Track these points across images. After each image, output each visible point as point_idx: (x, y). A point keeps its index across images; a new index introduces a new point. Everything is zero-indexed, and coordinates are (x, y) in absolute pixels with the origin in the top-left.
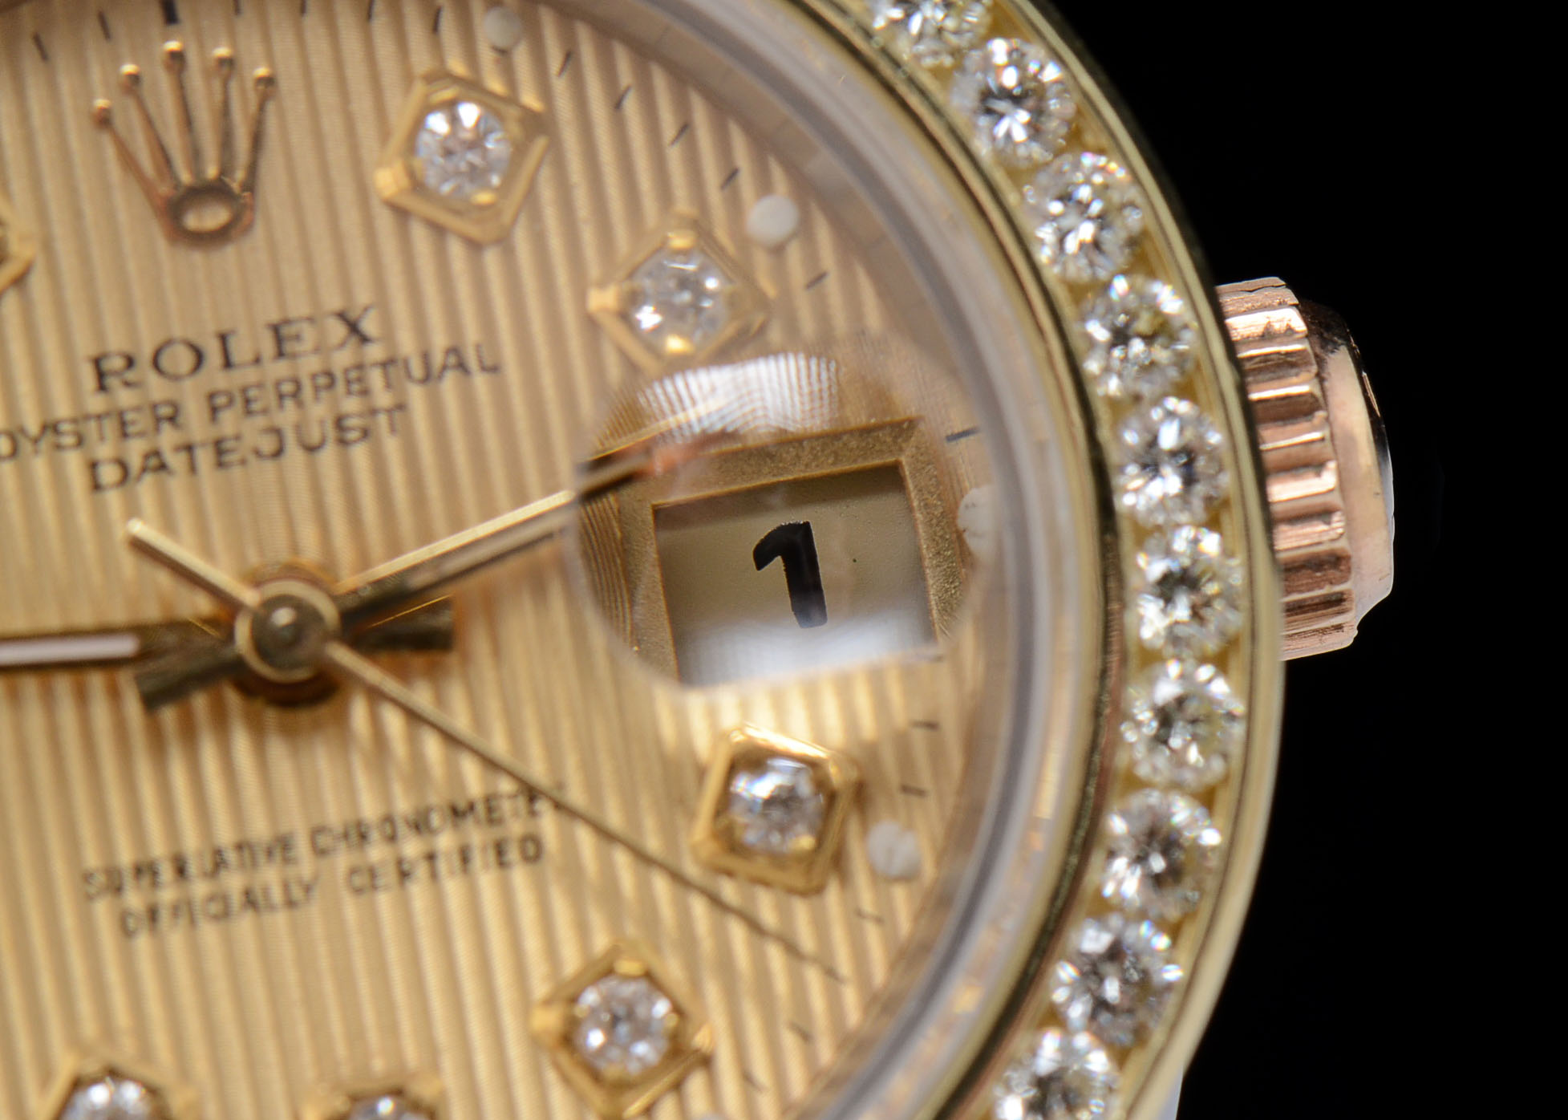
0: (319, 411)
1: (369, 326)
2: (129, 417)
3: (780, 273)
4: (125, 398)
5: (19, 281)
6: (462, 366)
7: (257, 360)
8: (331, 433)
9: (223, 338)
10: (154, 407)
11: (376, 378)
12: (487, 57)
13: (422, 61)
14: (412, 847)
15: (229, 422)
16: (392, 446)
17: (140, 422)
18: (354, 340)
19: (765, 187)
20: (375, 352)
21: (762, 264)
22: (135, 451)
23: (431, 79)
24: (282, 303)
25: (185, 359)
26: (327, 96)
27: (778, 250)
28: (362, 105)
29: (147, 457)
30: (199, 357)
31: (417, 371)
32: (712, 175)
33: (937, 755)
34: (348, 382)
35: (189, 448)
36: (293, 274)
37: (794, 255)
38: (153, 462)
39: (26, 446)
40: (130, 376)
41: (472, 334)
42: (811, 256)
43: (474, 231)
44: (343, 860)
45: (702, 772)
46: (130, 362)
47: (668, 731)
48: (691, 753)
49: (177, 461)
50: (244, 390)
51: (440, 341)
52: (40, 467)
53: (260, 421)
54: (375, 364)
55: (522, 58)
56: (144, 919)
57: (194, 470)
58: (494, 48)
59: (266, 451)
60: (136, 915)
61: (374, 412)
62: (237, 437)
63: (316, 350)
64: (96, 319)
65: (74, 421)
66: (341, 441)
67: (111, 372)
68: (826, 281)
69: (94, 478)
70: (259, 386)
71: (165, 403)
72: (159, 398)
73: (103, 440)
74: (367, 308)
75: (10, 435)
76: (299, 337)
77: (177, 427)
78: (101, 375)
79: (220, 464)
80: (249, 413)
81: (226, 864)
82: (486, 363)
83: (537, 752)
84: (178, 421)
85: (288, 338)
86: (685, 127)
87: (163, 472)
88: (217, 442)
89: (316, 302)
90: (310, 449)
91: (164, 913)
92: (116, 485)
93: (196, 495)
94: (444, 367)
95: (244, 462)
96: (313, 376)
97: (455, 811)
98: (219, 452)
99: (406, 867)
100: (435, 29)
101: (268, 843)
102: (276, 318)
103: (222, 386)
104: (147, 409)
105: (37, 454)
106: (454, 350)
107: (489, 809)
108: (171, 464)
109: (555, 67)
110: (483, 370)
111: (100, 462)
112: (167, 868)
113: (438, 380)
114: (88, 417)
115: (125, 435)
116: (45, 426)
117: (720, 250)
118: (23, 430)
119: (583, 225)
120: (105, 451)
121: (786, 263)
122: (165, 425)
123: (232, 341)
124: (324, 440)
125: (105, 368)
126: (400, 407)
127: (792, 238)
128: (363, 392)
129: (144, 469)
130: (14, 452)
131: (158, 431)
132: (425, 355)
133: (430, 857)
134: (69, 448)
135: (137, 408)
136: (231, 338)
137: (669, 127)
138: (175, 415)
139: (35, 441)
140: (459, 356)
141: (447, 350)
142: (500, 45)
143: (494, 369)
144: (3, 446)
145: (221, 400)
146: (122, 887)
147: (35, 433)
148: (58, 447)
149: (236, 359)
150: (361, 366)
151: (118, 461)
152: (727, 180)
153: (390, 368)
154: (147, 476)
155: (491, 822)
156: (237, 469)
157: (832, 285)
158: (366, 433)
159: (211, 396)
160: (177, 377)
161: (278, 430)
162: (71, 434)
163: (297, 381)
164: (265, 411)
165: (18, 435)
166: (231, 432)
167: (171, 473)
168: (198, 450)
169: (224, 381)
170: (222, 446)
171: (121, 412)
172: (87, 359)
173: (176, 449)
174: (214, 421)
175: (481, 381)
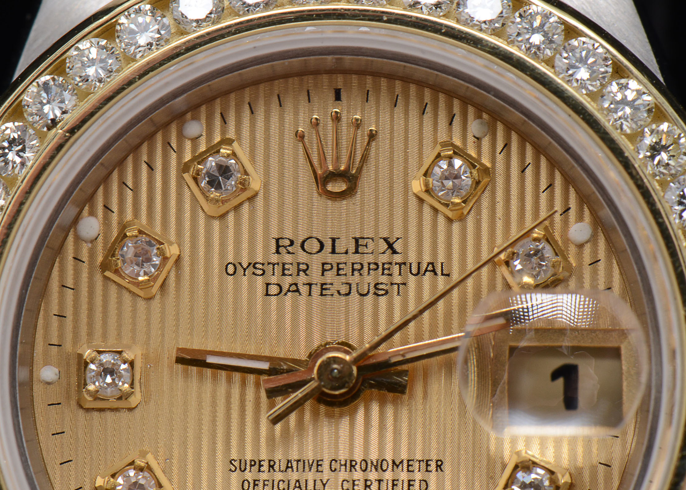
0: (369, 279)
1: (397, 246)
2: (287, 266)
3: (579, 256)
4: (288, 258)
5: (251, 199)
6: (434, 271)
7: (346, 253)
8: (372, 290)
9: (334, 240)
10: (299, 264)
11: (396, 269)
12: (470, 140)
13: (442, 136)
14: (373, 475)
15: (330, 276)
16: (397, 300)
17: (292, 270)
18: (389, 251)
19: (580, 218)
20: (398, 258)
21: (572, 250)
22: (288, 280)
23: (444, 145)
24: (362, 230)
25: (316, 246)
26: (399, 145)
27: (581, 246)
28: (413, 149)
29: (291, 285)
30: (322, 246)
31: (414, 271)
32: (558, 209)
33: (608, 479)
34: (384, 269)
35: (310, 285)
36: (369, 218)
37: (587, 249)
38: (293, 288)
39: (240, 271)
40: (290, 249)
41: (441, 258)
42: (595, 252)
43: (450, 214)
44: (343, 475)
45: (504, 466)
46: (292, 243)
47: (493, 448)
48: (502, 458)
49: (304, 290)
50: (338, 264)
51: (426, 259)
52: (244, 280)
53: (343, 279)
54: (396, 264)
55: (486, 143)
56: (252, 485)
57: (310, 295)
58: (474, 136)
59: (342, 292)
60: (249, 482)
61: (392, 284)
62: (332, 284)
63: (372, 253)
64: (281, 222)
65: (263, 264)
66: (375, 294)
67: (283, 246)
68: (599, 263)
69: (267, 291)
70: (345, 263)
71: (303, 264)
72: (301, 261)
73: (273, 275)
74: (398, 239)
75: (234, 265)
76: (366, 246)
77: (306, 275)
78: (278, 246)
79: (322, 295)
80: (338, 275)
81: (292, 467)
82: (444, 272)
83: (434, 445)
84: (307, 272)
85: (361, 245)
86: (550, 186)
87: (297, 294)
88: (322, 285)
89: (377, 232)
90: (361, 295)
91: (261, 484)
92: (275, 295)
93: (309, 306)
94: (426, 270)
95: (332, 295)
96: (369, 264)
97: (394, 462)
98: (322, 289)
99: (369, 483)
100: (451, 124)
101: (311, 462)
102: (358, 236)
103: (329, 261)
104: (295, 265)
105: (244, 275)
106: (432, 264)
107: (409, 466)
108: (301, 291)
109: (499, 149)
110: (442, 274)
111: (270, 284)
112: (265, 464)
113: (422, 275)
114: (269, 264)
115: (284, 274)
116: (250, 264)
117: (556, 242)
118: (240, 264)
119: (498, 220)
120: (274, 280)
121: (583, 253)
122: (301, 273)
123: (337, 242)
124: (368, 292)
125: (281, 244)
126: (404, 284)
127: (587, 242)
128: (389, 275)
129: (289, 291)
130: (235, 272)
131: (298, 275)
132: (419, 263)
133: (380, 481)
134: (258, 275)
135: (292, 264)
136: (337, 241)
137: (543, 184)
138: (307, 269)
139: (245, 270)
140: (433, 267)
141: (429, 264)
142: (477, 136)
143: (448, 275)
144: (231, 269)
145: (327, 267)
146: (245, 469)
147: (245, 266)
148: (254, 273)
149: (337, 250)
150: (390, 263)
151: (278, 285)
152: (564, 212)
153: (403, 266)
154: (289, 293)
155: (408, 471)
156: (329, 298)
157: (601, 266)
158: (387, 292)
159: (323, 264)
160: (311, 253)
161: (350, 285)
162: (260, 269)
163: (362, 265)
164: (345, 275)
165: (238, 265)
166: (329, 281)
167: (300, 294)
168: (313, 286)
169: (330, 258)
170: (324, 287)
171: (284, 264)
172: (273, 238)
173: (304, 284)
174: (323, 275)
175: (441, 279)
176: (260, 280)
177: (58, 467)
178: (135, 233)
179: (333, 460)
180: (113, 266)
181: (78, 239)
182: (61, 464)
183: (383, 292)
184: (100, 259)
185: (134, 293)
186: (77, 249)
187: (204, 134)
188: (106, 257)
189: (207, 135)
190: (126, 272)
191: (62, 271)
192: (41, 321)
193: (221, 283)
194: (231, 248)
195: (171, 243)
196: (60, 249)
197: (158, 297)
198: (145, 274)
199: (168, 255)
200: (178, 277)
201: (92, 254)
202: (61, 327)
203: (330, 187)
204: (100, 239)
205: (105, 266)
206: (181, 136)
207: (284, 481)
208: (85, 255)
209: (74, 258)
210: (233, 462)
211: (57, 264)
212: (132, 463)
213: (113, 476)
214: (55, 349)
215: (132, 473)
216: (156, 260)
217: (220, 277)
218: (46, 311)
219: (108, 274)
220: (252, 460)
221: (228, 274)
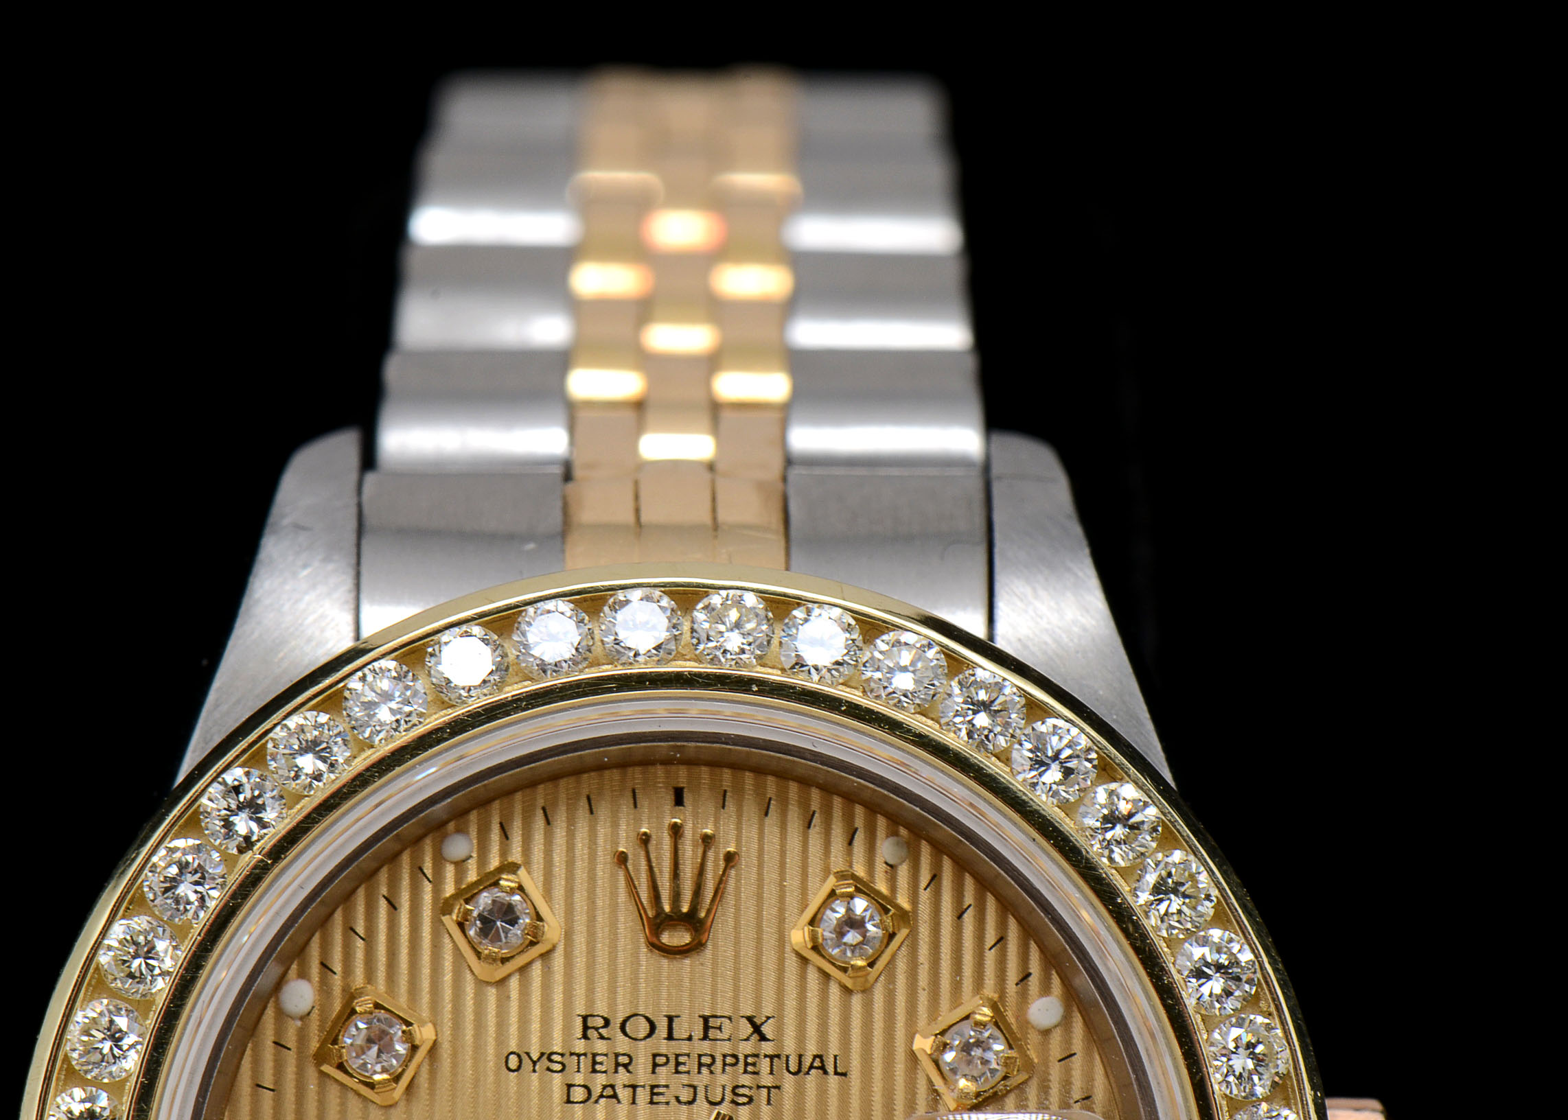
0: (724, 1079)
1: (767, 1029)
2: (599, 1059)
3: (1044, 1048)
4: (600, 1046)
5: (546, 956)
6: (823, 1068)
7: (690, 1038)
8: (729, 1096)
9: (670, 1019)
10: (617, 1055)
11: (765, 1065)
12: (880, 868)
13: (837, 862)
15: (664, 1075)
16: (766, 1112)
17: (606, 1064)
18: (756, 1037)
19: (1046, 990)
20: (767, 1048)
21: (1034, 1038)
22: (601, 1080)
23: (841, 876)
24: (714, 1003)
25: (643, 1028)
26: (771, 875)
27: (1046, 1033)
28: (792, 882)
29: (605, 1087)
30: (653, 1028)
31: (793, 1068)
32: (1013, 975)
34: (746, 1064)
36: (726, 987)
37: (1056, 1037)
38: (609, 1092)
39: (527, 1064)
40: (603, 1032)
41: (834, 1049)
42: (1068, 1041)
43: (849, 983)
46: (607, 1023)
49: (624, 1094)
50: (677, 1056)
51: (811, 1049)
52: (534, 1080)
53: (684, 1079)
54: (766, 1056)
55: (903, 872)
57: (634, 1102)
58: (886, 863)
59: (683, 1099)
61: (759, 1087)
62: (667, 1086)
63: (729, 1040)
64: (590, 990)
65: (562, 1055)
66: (733, 1102)
67: (593, 1028)
68: (1073, 1059)
69: (568, 1095)
70: (688, 1055)
71: (624, 1055)
72: (621, 1051)
73: (578, 1071)
74: (768, 1018)
75: (519, 1056)
76: (720, 1028)
77: (629, 1071)
78: (586, 1027)
79: (652, 1102)
80: (677, 1072)
82: (839, 1070)
84: (630, 1068)
85: (712, 1027)
86: (1001, 940)
87: (614, 1100)
88: (653, 1087)
89: (736, 1008)
90: (712, 1103)
92: (581, 1102)
94: (811, 1067)
95: (667, 1103)
96: (725, 1056)
98: (653, 1094)
100: (850, 843)
102: (707, 1013)
103: (664, 1051)
104: (612, 1057)
105: (534, 1071)
106: (820, 1057)
108: (620, 1096)
109: (923, 883)
110: (836, 1073)
111: (574, 1085)
113: (805, 1074)
114: (572, 1054)
115: (594, 1071)
116: (542, 1054)
117: (1008, 1025)
118: (528, 1054)
119: (920, 991)
120: (579, 1079)
121: (1049, 1043)
122: (621, 1069)
123: (676, 1023)
124: (723, 1099)
125: (590, 1024)
126: (778, 1087)
127: (1055, 1028)
128: (754, 1073)
129: (601, 1096)
130: (519, 1068)
131: (616, 1072)
132: (800, 1056)
134: (556, 1072)
135: (606, 1055)
136: (676, 1020)
137: (991, 938)
138: (630, 1063)
139: (534, 1063)
140: (822, 1061)
141: (815, 1057)
142: (891, 862)
143: (844, 1074)
144: (513, 1062)
145: (661, 1060)
147: (535, 1058)
148: (548, 1069)
149: (676, 1035)
150: (757, 1056)
151: (585, 1086)
152: (1022, 980)
153: (776, 1060)
154: (602, 1101)
156: (662, 1108)
157: (1077, 1062)
158: (751, 1100)
159: (655, 1056)
160: (635, 1039)
161: (695, 1088)
162: (559, 1063)
163: (713, 1057)
164: (688, 1072)
165: (524, 1057)
166: (663, 1083)
167: (619, 1102)
168: (639, 1090)
169: (664, 1047)
170: (656, 1090)
171: (594, 1055)
172: (579, 1015)
173: (625, 1086)
174: (654, 1072)
175: (833, 1080)
176: (557, 1079)
178: (369, 1007)
180: (336, 1059)
181: (281, 1014)
183: (745, 1100)
184: (314, 1045)
185: (365, 1097)
186: (279, 1031)
187: (475, 855)
188: (323, 1044)
189: (479, 856)
190: (355, 1068)
191: (257, 1062)
193: (499, 1084)
194: (513, 1029)
195: (422, 1023)
196: (253, 1029)
197: (402, 1104)
198: (384, 1070)
199: (419, 1041)
200: (433, 1073)
201: (302, 1037)
203: (666, 938)
204: (315, 1015)
205: (321, 1057)
206: (439, 860)
208: (291, 1039)
209: (275, 1043)
211: (248, 1052)
216: (401, 1048)
217: (497, 1075)
219: (326, 1068)
221: (509, 1069)
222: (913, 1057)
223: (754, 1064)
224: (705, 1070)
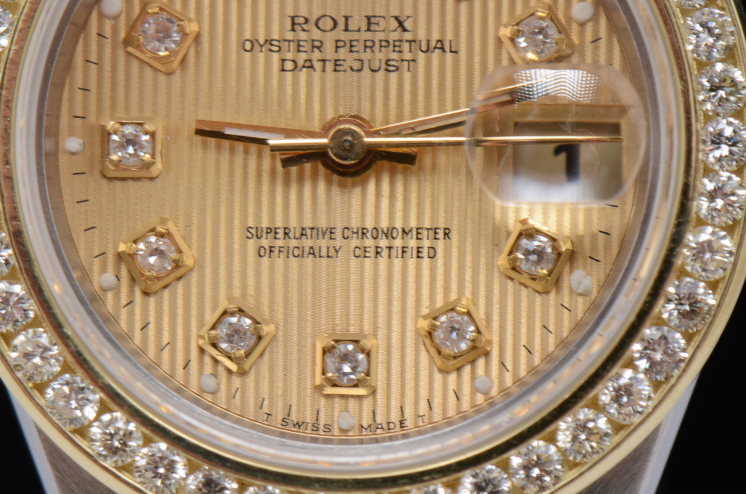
0: (380, 56)
1: (408, 25)
2: (302, 43)
3: (582, 34)
4: (303, 36)
6: (442, 48)
7: (359, 30)
8: (383, 66)
9: (347, 18)
10: (313, 41)
11: (406, 46)
14: (383, 243)
15: (343, 53)
16: (407, 76)
17: (306, 46)
18: (400, 29)
20: (408, 36)
21: (575, 28)
22: (303, 56)
24: (374, 9)
25: (329, 24)
27: (582, 25)
29: (306, 61)
30: (335, 23)
31: (424, 48)
33: (607, 246)
34: (394, 46)
37: (589, 28)
38: (308, 64)
39: (257, 47)
40: (305, 26)
41: (449, 36)
42: (596, 30)
44: (355, 242)
45: (508, 234)
46: (307, 21)
47: (498, 216)
48: (506, 226)
49: (318, 65)
50: (351, 41)
51: (435, 36)
52: (261, 57)
53: (356, 56)
54: (407, 41)
56: (268, 251)
57: (324, 71)
59: (355, 68)
60: (265, 249)
61: (402, 60)
62: (344, 60)
63: (384, 31)
64: (296, 1)
65: (279, 41)
66: (387, 70)
67: (298, 24)
68: (600, 41)
69: (283, 66)
70: (358, 41)
71: (317, 41)
72: (316, 38)
74: (408, 17)
75: (252, 42)
76: (378, 24)
77: (321, 51)
78: (293, 24)
80: (351, 51)
81: (306, 235)
82: (453, 49)
83: (442, 213)
84: (322, 49)
85: (373, 23)
87: (311, 69)
89: (388, 11)
90: (373, 71)
91: (276, 250)
92: (291, 71)
93: (323, 81)
94: (435, 47)
95: (345, 71)
96: (381, 41)
97: (404, 231)
98: (336, 65)
99: (379, 250)
101: (324, 230)
102: (370, 14)
103: (342, 39)
104: (310, 42)
106: (441, 41)
107: (418, 233)
108: (315, 67)
110: (451, 51)
111: (286, 60)
112: (281, 232)
113: (432, 52)
114: (285, 40)
115: (299, 51)
116: (266, 41)
117: (559, 20)
118: (257, 41)
120: (289, 56)
121: (585, 31)
122: (316, 50)
123: (350, 21)
124: (380, 68)
125: (296, 22)
126: (414, 60)
127: (589, 20)
129: (304, 66)
130: (252, 49)
131: (313, 52)
132: (428, 41)
133: (390, 248)
134: (275, 52)
135: (306, 41)
136: (350, 19)
138: (321, 46)
139: (261, 46)
140: (442, 44)
141: (438, 41)
143: (456, 52)
144: (248, 46)
145: (340, 44)
146: (262, 236)
147: (262, 43)
148: (270, 50)
149: (350, 28)
150: (401, 41)
151: (293, 60)
153: (413, 43)
154: (304, 69)
155: (418, 238)
156: (342, 73)
157: (603, 43)
158: (397, 68)
159: (337, 41)
160: (325, 31)
161: (362, 61)
162: (276, 46)
163: (373, 42)
164: (358, 52)
165: (255, 42)
166: (342, 58)
167: (315, 70)
168: (327, 63)
169: (343, 36)
170: (338, 63)
171: (299, 41)
172: (289, 16)
173: (318, 60)
174: (336, 52)
175: (449, 56)
176: (276, 57)
177: (82, 233)
178: (156, 10)
179: (346, 228)
180: (136, 42)
181: (102, 16)
182: (86, 230)
183: (394, 68)
184: (122, 35)
185: (155, 68)
186: (101, 26)
188: (128, 34)
190: (148, 48)
191: (86, 46)
192: (66, 95)
193: (239, 59)
194: (248, 25)
195: (190, 20)
196: (84, 26)
197: (178, 72)
198: (166, 49)
199: (188, 31)
200: (198, 54)
201: (115, 30)
202: (85, 100)
204: (123, 16)
205: (127, 42)
207: (298, 248)
208: (108, 31)
209: (99, 34)
210: (250, 229)
211: (81, 40)
212: (153, 230)
213: (135, 242)
214: (79, 121)
215: (153, 239)
216: (176, 37)
217: (238, 54)
218: (71, 85)
219: (130, 49)
220: (269, 228)
221: (246, 51)
222: (499, 41)
223: (399, 46)
224: (368, 50)
